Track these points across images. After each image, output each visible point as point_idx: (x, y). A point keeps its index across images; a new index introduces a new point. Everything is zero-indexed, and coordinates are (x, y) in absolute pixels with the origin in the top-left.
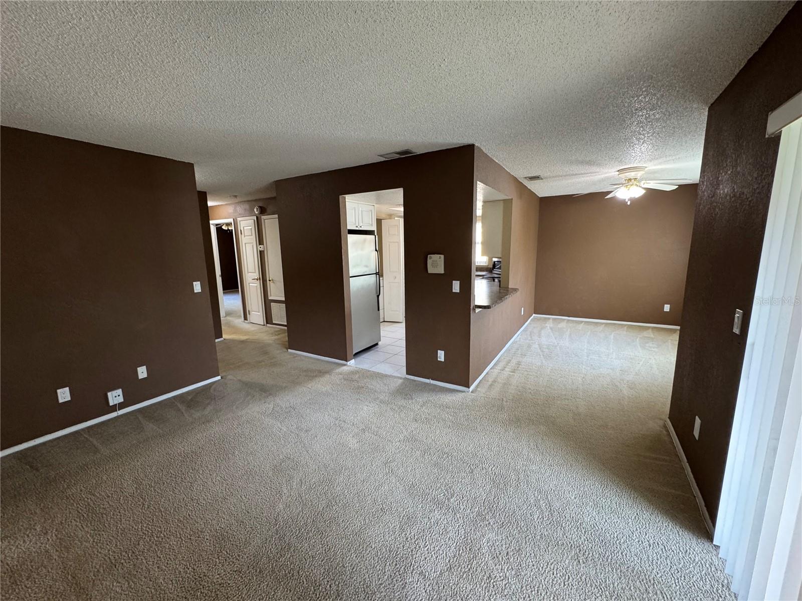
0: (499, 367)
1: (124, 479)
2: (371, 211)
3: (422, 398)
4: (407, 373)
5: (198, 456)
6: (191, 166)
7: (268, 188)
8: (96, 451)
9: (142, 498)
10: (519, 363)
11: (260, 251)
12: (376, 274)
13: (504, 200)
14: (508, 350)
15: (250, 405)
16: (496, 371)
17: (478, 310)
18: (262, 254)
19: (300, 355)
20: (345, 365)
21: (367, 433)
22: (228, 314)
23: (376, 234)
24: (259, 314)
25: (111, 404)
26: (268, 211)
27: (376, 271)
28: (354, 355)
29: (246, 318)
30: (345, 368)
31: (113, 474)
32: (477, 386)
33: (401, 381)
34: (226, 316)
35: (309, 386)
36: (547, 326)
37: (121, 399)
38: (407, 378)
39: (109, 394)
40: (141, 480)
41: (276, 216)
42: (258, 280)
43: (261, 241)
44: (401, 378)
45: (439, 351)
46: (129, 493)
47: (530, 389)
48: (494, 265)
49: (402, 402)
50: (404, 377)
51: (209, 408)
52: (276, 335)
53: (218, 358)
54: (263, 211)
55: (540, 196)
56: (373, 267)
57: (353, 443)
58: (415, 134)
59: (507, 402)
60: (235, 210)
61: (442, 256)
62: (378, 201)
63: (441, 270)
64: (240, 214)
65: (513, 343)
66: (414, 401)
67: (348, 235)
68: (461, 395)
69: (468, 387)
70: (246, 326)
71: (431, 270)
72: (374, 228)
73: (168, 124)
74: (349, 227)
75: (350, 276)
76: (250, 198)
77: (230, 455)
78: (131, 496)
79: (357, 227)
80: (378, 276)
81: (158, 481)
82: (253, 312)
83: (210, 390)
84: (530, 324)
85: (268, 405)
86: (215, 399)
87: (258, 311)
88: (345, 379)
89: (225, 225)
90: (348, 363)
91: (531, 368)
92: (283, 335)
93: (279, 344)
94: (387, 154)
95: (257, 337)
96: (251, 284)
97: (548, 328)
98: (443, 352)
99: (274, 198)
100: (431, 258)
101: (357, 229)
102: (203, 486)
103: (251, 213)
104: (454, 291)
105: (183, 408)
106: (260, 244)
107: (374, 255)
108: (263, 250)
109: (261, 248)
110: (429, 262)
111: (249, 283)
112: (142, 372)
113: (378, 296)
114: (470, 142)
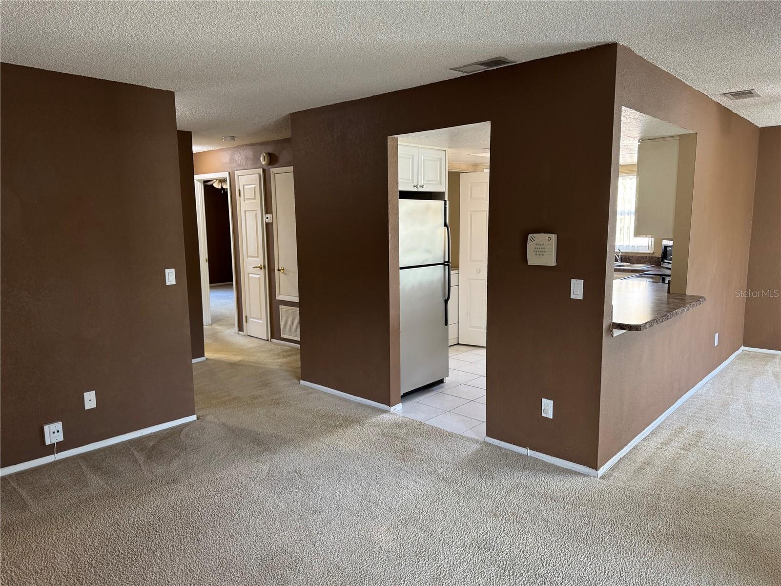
0: (659, 439)
1: (57, 551)
2: (441, 160)
3: (509, 479)
4: (489, 433)
5: (156, 531)
6: (170, 95)
7: (280, 125)
8: (25, 507)
9: (78, 580)
10: (700, 435)
11: (267, 224)
12: (444, 264)
13: (679, 136)
14: (682, 408)
15: (236, 464)
16: (652, 445)
17: (617, 333)
18: (269, 229)
19: (317, 391)
20: (386, 412)
21: (410, 526)
22: (216, 320)
23: (446, 198)
24: (261, 322)
25: (48, 442)
26: (281, 160)
27: (444, 258)
28: (402, 397)
29: (241, 328)
30: (385, 416)
31: (45, 543)
32: (614, 468)
33: (477, 446)
34: (212, 324)
35: (327, 441)
36: (768, 371)
37: (60, 437)
38: (487, 443)
39: (46, 428)
40: (79, 556)
41: (291, 168)
42: (261, 269)
43: (268, 207)
44: (477, 441)
45: (544, 400)
46: (62, 572)
47: (715, 482)
48: (665, 253)
49: (475, 482)
50: (482, 440)
51: (177, 462)
52: (284, 357)
53: (195, 387)
54: (273, 160)
55: (760, 126)
56: (439, 252)
57: (386, 540)
58: (510, 32)
59: (666, 501)
60: (232, 160)
61: (554, 237)
62: (453, 143)
63: (550, 260)
64: (239, 165)
65: (693, 397)
66: (495, 482)
67: (401, 201)
68: (579, 482)
69: (596, 468)
70: (240, 340)
71: (533, 260)
72: (443, 187)
73: (141, 39)
74: (402, 188)
75: (401, 266)
76: (254, 141)
77: (201, 536)
78: (65, 576)
79: (415, 186)
80: (447, 267)
81: (100, 559)
82: (252, 320)
83: (180, 435)
84: (733, 363)
85: (262, 466)
86: (186, 449)
87: (260, 317)
88: (384, 435)
89: (217, 182)
90: (392, 409)
91: (724, 444)
92: (293, 358)
93: (287, 371)
94: (465, 66)
95: (256, 357)
96: (250, 275)
97: (770, 374)
98: (552, 401)
99: (287, 140)
100: (533, 239)
101: (415, 190)
102: (160, 575)
103: (256, 164)
104: (573, 296)
105: (141, 458)
106: (267, 213)
107: (442, 233)
108: (271, 221)
109: (269, 218)
110: (530, 246)
111: (249, 274)
112: (90, 400)
113: (446, 301)
114: (609, 38)
